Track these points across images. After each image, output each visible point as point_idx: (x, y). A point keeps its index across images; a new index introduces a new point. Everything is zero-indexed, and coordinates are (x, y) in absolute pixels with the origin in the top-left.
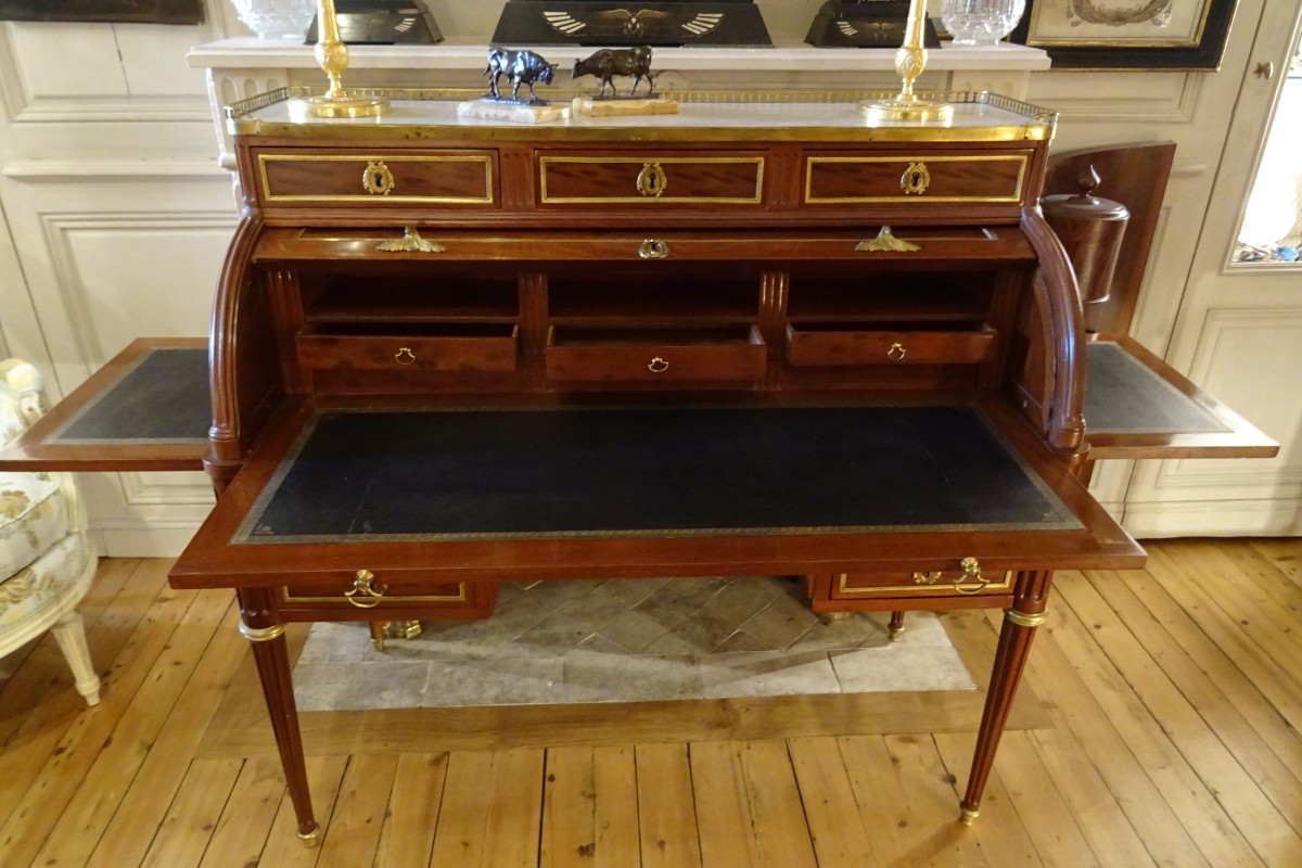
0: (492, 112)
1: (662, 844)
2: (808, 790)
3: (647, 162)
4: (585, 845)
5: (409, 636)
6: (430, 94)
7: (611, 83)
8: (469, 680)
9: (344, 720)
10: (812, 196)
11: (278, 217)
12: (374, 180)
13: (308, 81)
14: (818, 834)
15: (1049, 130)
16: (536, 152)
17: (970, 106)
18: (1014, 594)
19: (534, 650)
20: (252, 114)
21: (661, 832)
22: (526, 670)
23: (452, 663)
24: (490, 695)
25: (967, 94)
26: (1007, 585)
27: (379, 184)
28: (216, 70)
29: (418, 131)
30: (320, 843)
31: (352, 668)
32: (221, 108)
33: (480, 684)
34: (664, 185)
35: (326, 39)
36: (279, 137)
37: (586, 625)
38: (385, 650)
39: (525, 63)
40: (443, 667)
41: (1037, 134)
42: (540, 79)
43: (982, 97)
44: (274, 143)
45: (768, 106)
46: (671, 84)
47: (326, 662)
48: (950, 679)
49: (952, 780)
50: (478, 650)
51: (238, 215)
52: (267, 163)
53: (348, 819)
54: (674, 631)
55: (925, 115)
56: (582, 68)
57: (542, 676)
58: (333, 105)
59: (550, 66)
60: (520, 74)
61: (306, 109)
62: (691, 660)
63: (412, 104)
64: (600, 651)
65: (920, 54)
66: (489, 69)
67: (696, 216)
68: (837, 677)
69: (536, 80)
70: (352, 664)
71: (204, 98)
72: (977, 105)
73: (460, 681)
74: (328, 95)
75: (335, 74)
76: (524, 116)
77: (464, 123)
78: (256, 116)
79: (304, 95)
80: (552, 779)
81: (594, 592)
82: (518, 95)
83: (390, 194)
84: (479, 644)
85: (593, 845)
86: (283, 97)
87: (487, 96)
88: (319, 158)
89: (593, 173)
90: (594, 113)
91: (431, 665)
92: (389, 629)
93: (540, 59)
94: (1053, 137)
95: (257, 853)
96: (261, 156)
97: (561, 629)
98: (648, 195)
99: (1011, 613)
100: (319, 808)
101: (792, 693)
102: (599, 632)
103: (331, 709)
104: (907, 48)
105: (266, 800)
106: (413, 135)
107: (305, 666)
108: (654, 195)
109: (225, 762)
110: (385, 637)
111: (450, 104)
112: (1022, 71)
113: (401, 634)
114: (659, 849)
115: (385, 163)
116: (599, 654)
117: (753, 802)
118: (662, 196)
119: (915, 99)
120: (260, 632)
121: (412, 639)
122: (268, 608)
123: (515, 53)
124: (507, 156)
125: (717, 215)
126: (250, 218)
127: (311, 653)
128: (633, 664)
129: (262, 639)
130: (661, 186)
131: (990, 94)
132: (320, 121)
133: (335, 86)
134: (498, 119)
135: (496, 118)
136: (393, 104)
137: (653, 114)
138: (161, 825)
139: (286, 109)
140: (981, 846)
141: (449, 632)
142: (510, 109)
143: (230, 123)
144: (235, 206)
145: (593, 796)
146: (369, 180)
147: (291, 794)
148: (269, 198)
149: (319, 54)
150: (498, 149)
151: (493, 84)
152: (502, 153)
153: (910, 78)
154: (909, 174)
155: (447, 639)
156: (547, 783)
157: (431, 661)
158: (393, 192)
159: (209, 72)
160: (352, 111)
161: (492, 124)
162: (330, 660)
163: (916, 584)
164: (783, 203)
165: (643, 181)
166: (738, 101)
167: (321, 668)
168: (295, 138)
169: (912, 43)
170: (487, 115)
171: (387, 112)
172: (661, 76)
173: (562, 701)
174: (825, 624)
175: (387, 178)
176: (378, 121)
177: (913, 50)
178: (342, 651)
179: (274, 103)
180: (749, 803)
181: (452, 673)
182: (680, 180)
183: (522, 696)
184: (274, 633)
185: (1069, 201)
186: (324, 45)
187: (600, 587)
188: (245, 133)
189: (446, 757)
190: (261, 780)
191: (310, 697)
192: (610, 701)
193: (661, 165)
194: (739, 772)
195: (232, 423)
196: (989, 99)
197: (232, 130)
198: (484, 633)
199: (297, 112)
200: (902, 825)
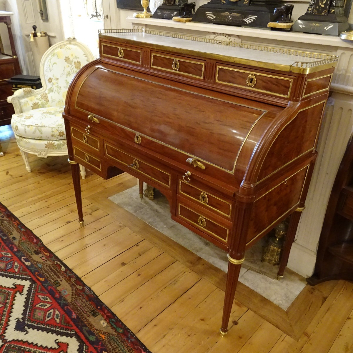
3: (175, 59)
8: (150, 215)
10: (218, 80)
11: (103, 60)
16: (151, 51)
22: (164, 220)
23: (151, 209)
24: (149, 221)
27: (121, 55)
34: (179, 67)
44: (104, 40)
48: (280, 302)
49: (236, 324)
53: (93, 225)
57: (166, 224)
67: (185, 79)
68: (243, 275)
70: (132, 198)
73: (147, 214)
83: (123, 58)
85: (126, 264)
88: (111, 45)
89: (163, 60)
95: (72, 221)
96: (102, 43)
98: (175, 70)
103: (117, 204)
105: (86, 213)
109: (88, 202)
114: (137, 276)
115: (122, 49)
117: (173, 284)
118: (178, 71)
121: (149, 199)
124: (145, 51)
127: (128, 191)
138: (66, 206)
140: (217, 344)
145: (140, 255)
146: (119, 53)
148: (103, 55)
154: (249, 78)
156: (135, 246)
157: (148, 206)
162: (129, 195)
164: (209, 80)
165: (174, 65)
167: (126, 195)
178: (133, 194)
181: (148, 211)
183: (155, 225)
189: (124, 227)
190: (90, 209)
191: (116, 199)
193: (178, 61)
200: (202, 320)
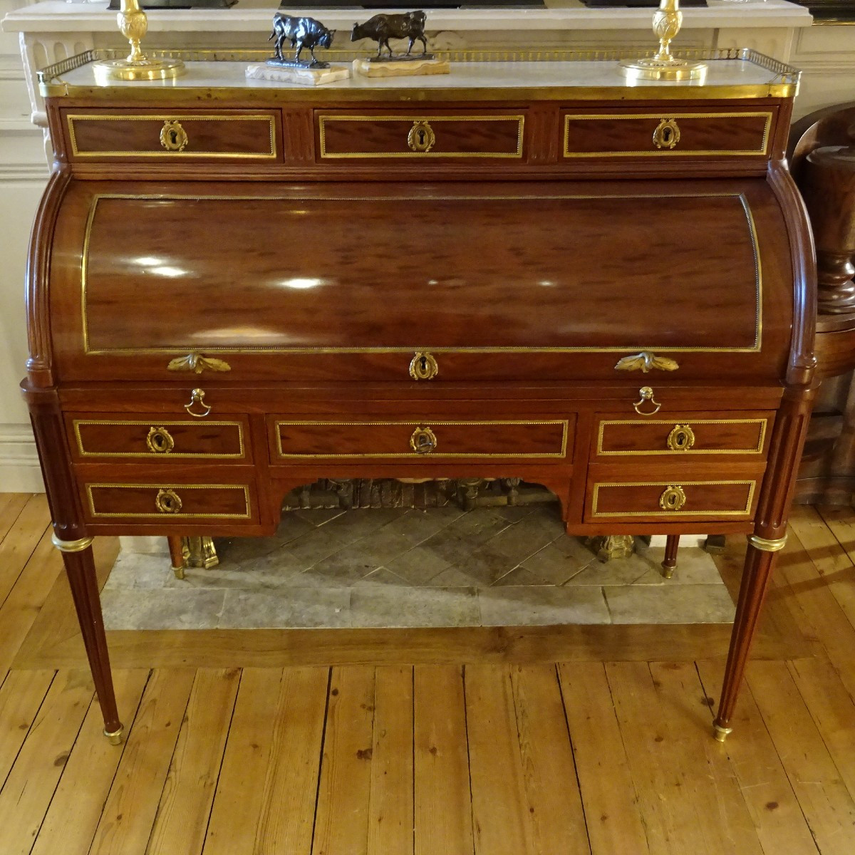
0: (276, 74)
1: (433, 751)
2: (572, 708)
3: (416, 120)
4: (363, 749)
5: (207, 565)
6: (223, 56)
7: (387, 46)
8: (262, 606)
9: (148, 640)
10: (570, 150)
11: (85, 171)
12: (169, 137)
13: (110, 45)
14: (578, 746)
15: (793, 88)
16: (316, 111)
17: (731, 62)
18: (754, 521)
19: (323, 580)
20: (61, 77)
21: (434, 741)
22: (315, 598)
23: (246, 591)
24: (281, 620)
25: (729, 50)
26: (748, 512)
27: (174, 141)
28: (26, 34)
29: (209, 93)
30: (124, 742)
31: (154, 594)
32: (33, 73)
33: (272, 610)
34: (433, 141)
35: (127, 8)
36: (86, 99)
37: (373, 559)
38: (184, 577)
39: (306, 29)
40: (238, 595)
41: (784, 92)
42: (320, 43)
43: (744, 53)
44: (80, 104)
45: (539, 65)
46: (448, 43)
47: (131, 588)
48: (718, 613)
49: (709, 702)
50: (273, 580)
51: (48, 168)
52: (75, 122)
53: (148, 722)
54: (457, 566)
55: (679, 74)
56: (360, 32)
57: (330, 604)
58: (133, 69)
59: (329, 32)
60: (301, 39)
61: (109, 72)
62: (471, 592)
63: (207, 66)
64: (386, 582)
65: (675, 16)
66: (275, 34)
67: (462, 169)
68: (609, 610)
69: (317, 44)
70: (154, 590)
71: (17, 57)
72: (739, 61)
73: (254, 607)
74: (129, 59)
75: (134, 40)
76: (304, 78)
77: (252, 84)
78: (65, 79)
79: (108, 58)
80: (335, 693)
81: (382, 529)
82: (300, 58)
83: (184, 150)
84: (273, 574)
85: (371, 751)
86: (89, 59)
87: (273, 59)
88: (121, 117)
89: (368, 131)
90: (371, 74)
91: (227, 592)
92: (189, 559)
93: (319, 24)
94: (797, 94)
95: (68, 748)
96: (69, 116)
97: (351, 562)
98: (418, 150)
99: (753, 539)
100: (123, 713)
101: (565, 623)
102: (385, 566)
103: (135, 629)
104: (663, 11)
105: (76, 705)
106: (204, 97)
107: (112, 591)
108: (423, 151)
109: (39, 672)
110: (185, 567)
111: (242, 64)
112: (786, 28)
113: (200, 564)
114: (430, 755)
115: (180, 122)
116: (385, 585)
117: (520, 718)
118: (431, 151)
119: (671, 59)
120: (70, 544)
121: (210, 568)
122: (77, 522)
123: (298, 19)
124: (289, 115)
125: (481, 169)
126: (59, 172)
127: (117, 579)
128: (416, 596)
129: (73, 550)
130: (429, 142)
131: (751, 51)
132: (121, 84)
133: (135, 51)
134: (282, 81)
135: (280, 80)
136: (189, 66)
137: (426, 74)
139: (92, 72)
140: (731, 759)
141: (245, 563)
142: (292, 71)
143: (42, 85)
144: (45, 159)
145: (372, 708)
146: (165, 137)
147: (100, 699)
148: (77, 154)
149: (120, 21)
150: (281, 109)
151: (278, 48)
152: (284, 112)
153: (666, 39)
154: (660, 131)
155: (242, 569)
156: (331, 697)
157: (227, 589)
158: (187, 149)
159: (21, 36)
160: (151, 74)
161: (276, 86)
162: (134, 586)
163: (662, 510)
164: (542, 157)
165: (413, 138)
166: (510, 60)
167: (126, 592)
168: (100, 100)
169: (667, 6)
170: (272, 77)
171: (183, 74)
172: (439, 36)
173: (348, 626)
174: (603, 562)
175: (181, 136)
176: (174, 83)
177: (670, 13)
178: (146, 578)
179: (81, 65)
180: (517, 718)
181: (246, 600)
182: (448, 136)
183: (311, 620)
184: (82, 544)
185: (839, 153)
186: (125, 14)
187: (388, 526)
188: (55, 95)
189: (239, 672)
190: (73, 687)
191: (116, 618)
192: (393, 627)
193: (430, 123)
194: (509, 691)
195: (45, 355)
196: (750, 56)
197: (43, 93)
198: (277, 564)
199: (101, 76)
200: (659, 739)
